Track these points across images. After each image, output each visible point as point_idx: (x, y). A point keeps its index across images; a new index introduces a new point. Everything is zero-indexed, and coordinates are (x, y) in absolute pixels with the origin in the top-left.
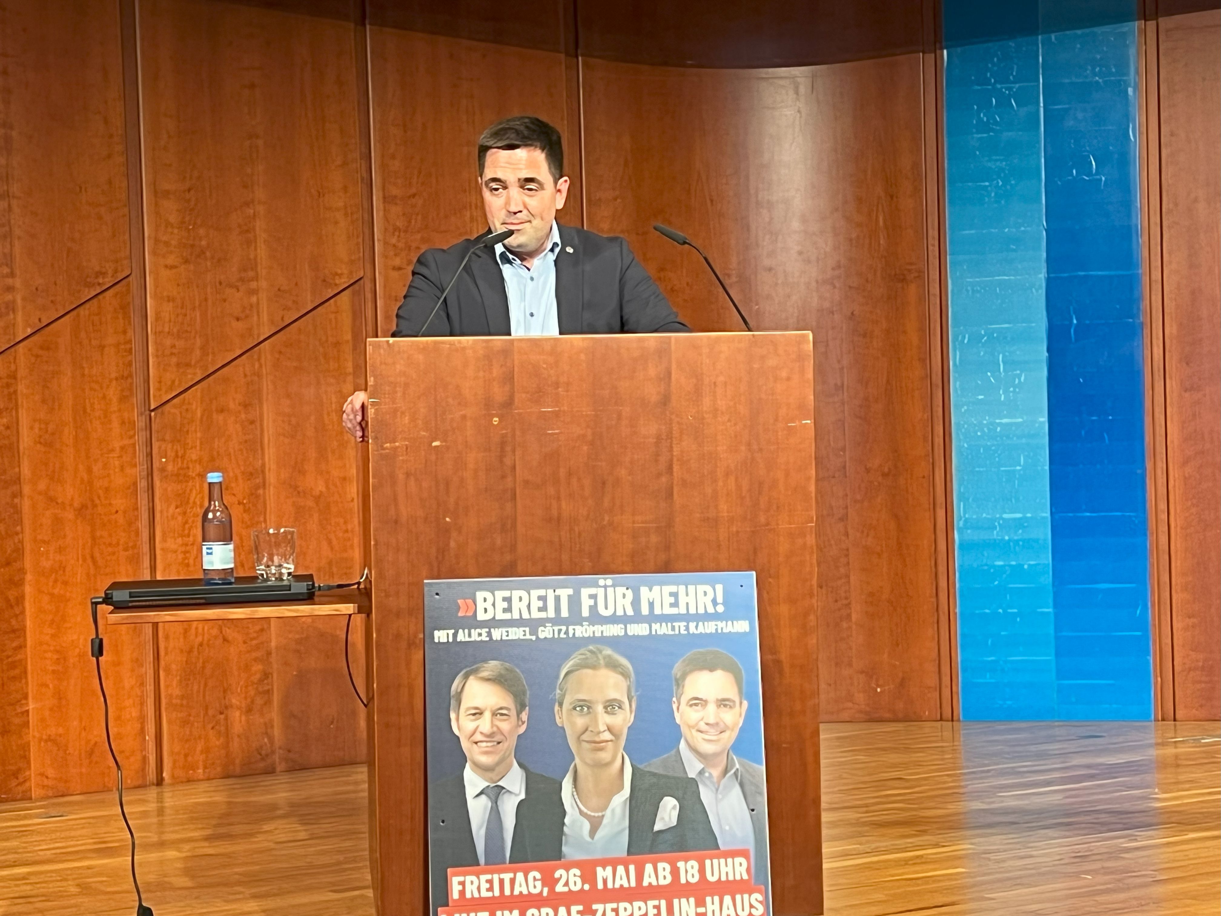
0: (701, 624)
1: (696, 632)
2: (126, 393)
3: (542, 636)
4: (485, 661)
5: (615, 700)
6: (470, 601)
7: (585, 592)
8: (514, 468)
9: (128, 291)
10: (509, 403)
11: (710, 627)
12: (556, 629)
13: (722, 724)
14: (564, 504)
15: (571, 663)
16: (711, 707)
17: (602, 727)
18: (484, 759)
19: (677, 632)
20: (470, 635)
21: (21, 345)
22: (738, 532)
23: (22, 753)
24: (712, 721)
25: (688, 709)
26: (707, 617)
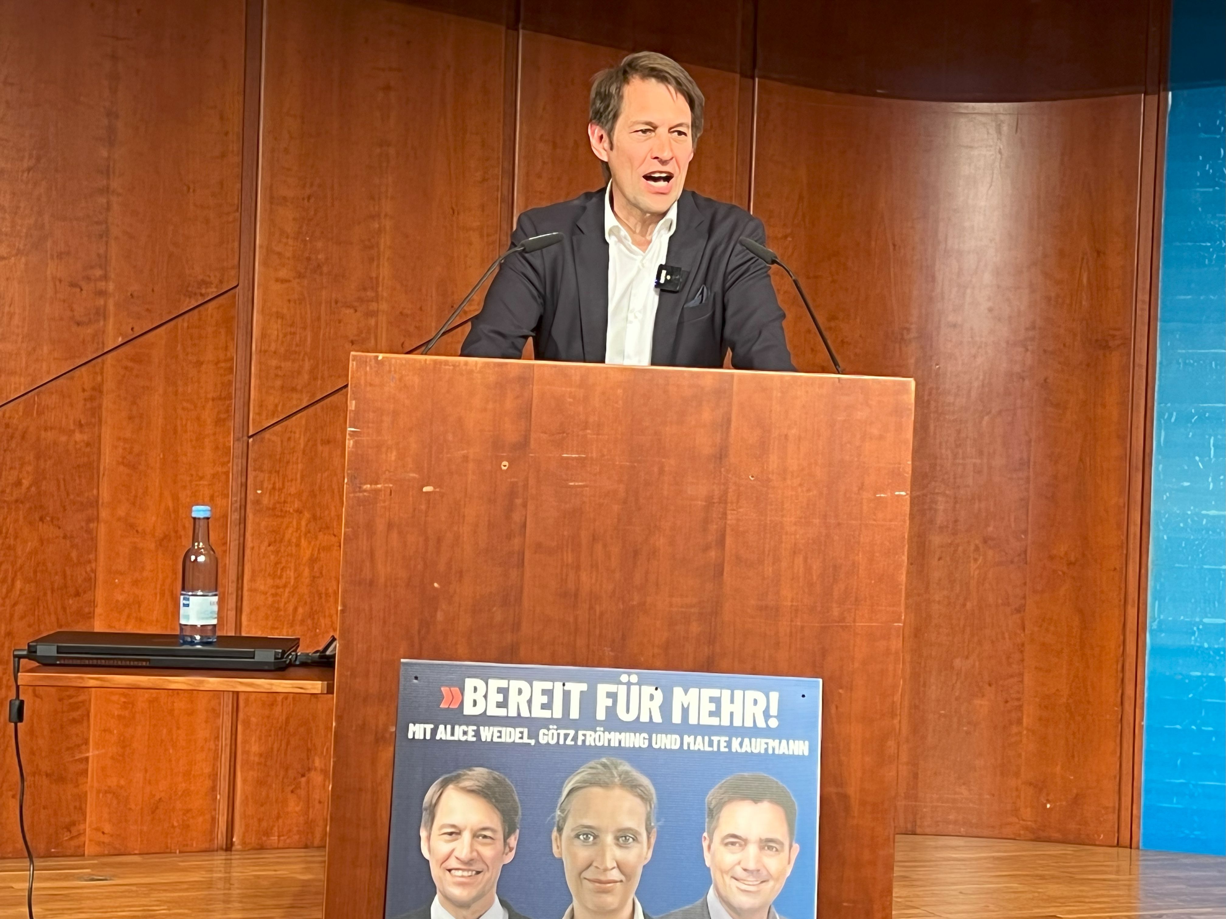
0: (746, 740)
1: (739, 750)
2: (223, 416)
3: (543, 740)
4: (469, 767)
5: (629, 829)
6: (456, 690)
7: (603, 689)
8: (524, 526)
9: (233, 305)
10: (523, 445)
11: (758, 746)
12: (562, 732)
13: (764, 873)
14: (584, 577)
15: (577, 778)
16: (752, 849)
17: (610, 864)
18: (457, 892)
19: (715, 749)
20: (453, 734)
21: (109, 356)
22: (803, 627)
23: (77, 804)
24: (752, 866)
25: (722, 848)
26: (754, 732)
